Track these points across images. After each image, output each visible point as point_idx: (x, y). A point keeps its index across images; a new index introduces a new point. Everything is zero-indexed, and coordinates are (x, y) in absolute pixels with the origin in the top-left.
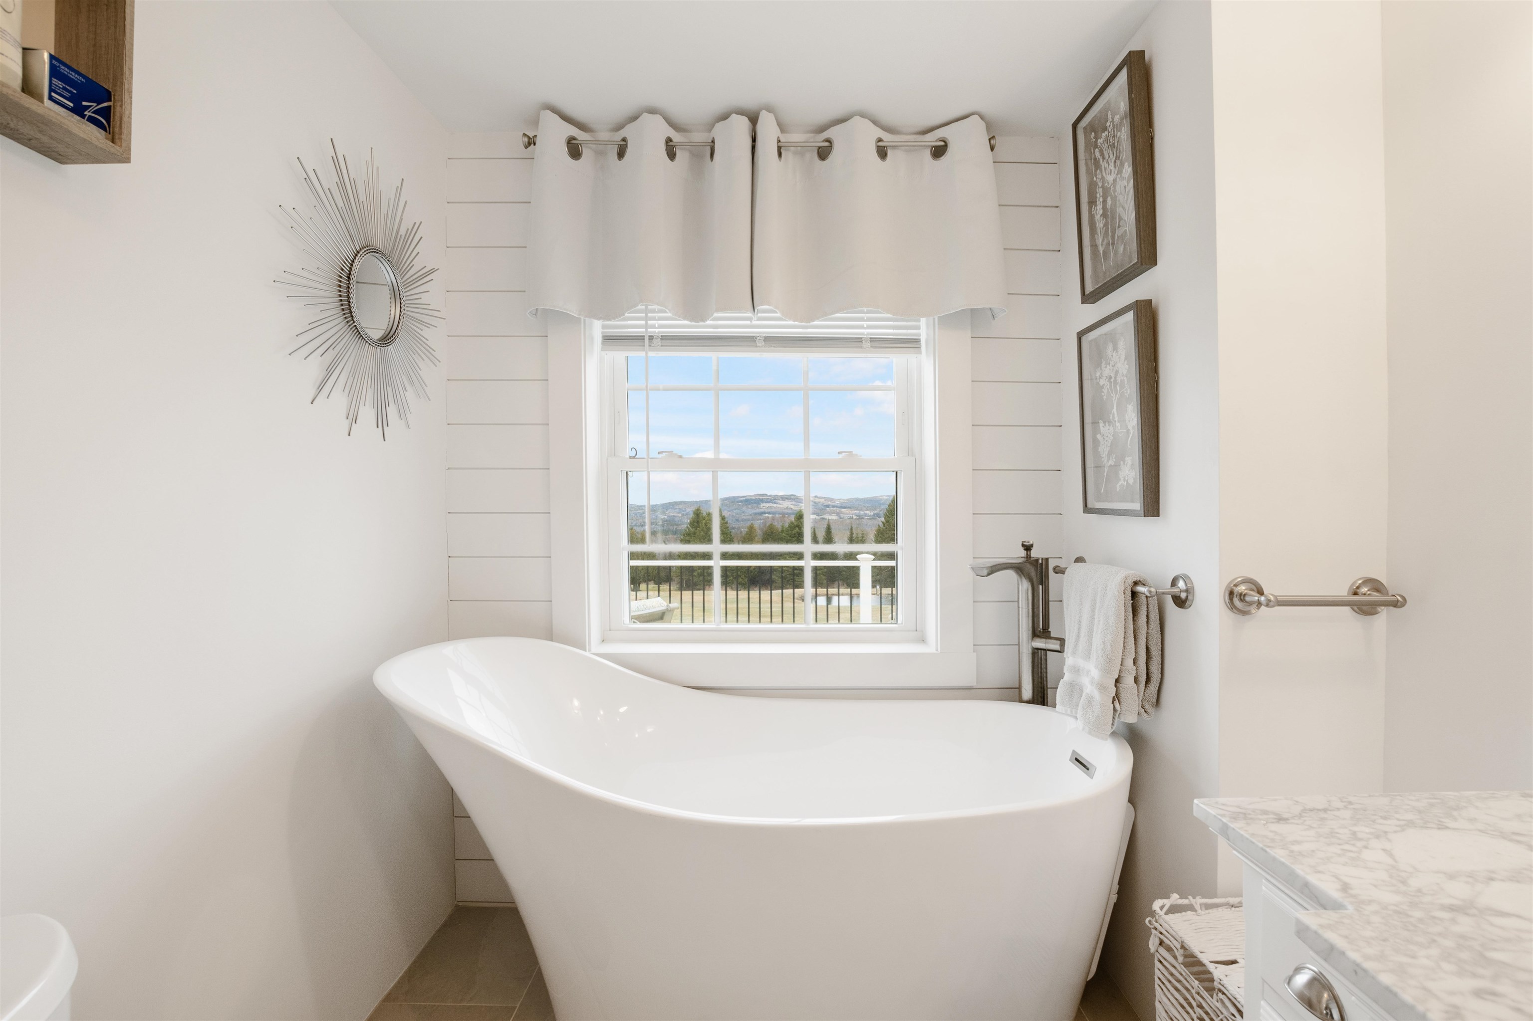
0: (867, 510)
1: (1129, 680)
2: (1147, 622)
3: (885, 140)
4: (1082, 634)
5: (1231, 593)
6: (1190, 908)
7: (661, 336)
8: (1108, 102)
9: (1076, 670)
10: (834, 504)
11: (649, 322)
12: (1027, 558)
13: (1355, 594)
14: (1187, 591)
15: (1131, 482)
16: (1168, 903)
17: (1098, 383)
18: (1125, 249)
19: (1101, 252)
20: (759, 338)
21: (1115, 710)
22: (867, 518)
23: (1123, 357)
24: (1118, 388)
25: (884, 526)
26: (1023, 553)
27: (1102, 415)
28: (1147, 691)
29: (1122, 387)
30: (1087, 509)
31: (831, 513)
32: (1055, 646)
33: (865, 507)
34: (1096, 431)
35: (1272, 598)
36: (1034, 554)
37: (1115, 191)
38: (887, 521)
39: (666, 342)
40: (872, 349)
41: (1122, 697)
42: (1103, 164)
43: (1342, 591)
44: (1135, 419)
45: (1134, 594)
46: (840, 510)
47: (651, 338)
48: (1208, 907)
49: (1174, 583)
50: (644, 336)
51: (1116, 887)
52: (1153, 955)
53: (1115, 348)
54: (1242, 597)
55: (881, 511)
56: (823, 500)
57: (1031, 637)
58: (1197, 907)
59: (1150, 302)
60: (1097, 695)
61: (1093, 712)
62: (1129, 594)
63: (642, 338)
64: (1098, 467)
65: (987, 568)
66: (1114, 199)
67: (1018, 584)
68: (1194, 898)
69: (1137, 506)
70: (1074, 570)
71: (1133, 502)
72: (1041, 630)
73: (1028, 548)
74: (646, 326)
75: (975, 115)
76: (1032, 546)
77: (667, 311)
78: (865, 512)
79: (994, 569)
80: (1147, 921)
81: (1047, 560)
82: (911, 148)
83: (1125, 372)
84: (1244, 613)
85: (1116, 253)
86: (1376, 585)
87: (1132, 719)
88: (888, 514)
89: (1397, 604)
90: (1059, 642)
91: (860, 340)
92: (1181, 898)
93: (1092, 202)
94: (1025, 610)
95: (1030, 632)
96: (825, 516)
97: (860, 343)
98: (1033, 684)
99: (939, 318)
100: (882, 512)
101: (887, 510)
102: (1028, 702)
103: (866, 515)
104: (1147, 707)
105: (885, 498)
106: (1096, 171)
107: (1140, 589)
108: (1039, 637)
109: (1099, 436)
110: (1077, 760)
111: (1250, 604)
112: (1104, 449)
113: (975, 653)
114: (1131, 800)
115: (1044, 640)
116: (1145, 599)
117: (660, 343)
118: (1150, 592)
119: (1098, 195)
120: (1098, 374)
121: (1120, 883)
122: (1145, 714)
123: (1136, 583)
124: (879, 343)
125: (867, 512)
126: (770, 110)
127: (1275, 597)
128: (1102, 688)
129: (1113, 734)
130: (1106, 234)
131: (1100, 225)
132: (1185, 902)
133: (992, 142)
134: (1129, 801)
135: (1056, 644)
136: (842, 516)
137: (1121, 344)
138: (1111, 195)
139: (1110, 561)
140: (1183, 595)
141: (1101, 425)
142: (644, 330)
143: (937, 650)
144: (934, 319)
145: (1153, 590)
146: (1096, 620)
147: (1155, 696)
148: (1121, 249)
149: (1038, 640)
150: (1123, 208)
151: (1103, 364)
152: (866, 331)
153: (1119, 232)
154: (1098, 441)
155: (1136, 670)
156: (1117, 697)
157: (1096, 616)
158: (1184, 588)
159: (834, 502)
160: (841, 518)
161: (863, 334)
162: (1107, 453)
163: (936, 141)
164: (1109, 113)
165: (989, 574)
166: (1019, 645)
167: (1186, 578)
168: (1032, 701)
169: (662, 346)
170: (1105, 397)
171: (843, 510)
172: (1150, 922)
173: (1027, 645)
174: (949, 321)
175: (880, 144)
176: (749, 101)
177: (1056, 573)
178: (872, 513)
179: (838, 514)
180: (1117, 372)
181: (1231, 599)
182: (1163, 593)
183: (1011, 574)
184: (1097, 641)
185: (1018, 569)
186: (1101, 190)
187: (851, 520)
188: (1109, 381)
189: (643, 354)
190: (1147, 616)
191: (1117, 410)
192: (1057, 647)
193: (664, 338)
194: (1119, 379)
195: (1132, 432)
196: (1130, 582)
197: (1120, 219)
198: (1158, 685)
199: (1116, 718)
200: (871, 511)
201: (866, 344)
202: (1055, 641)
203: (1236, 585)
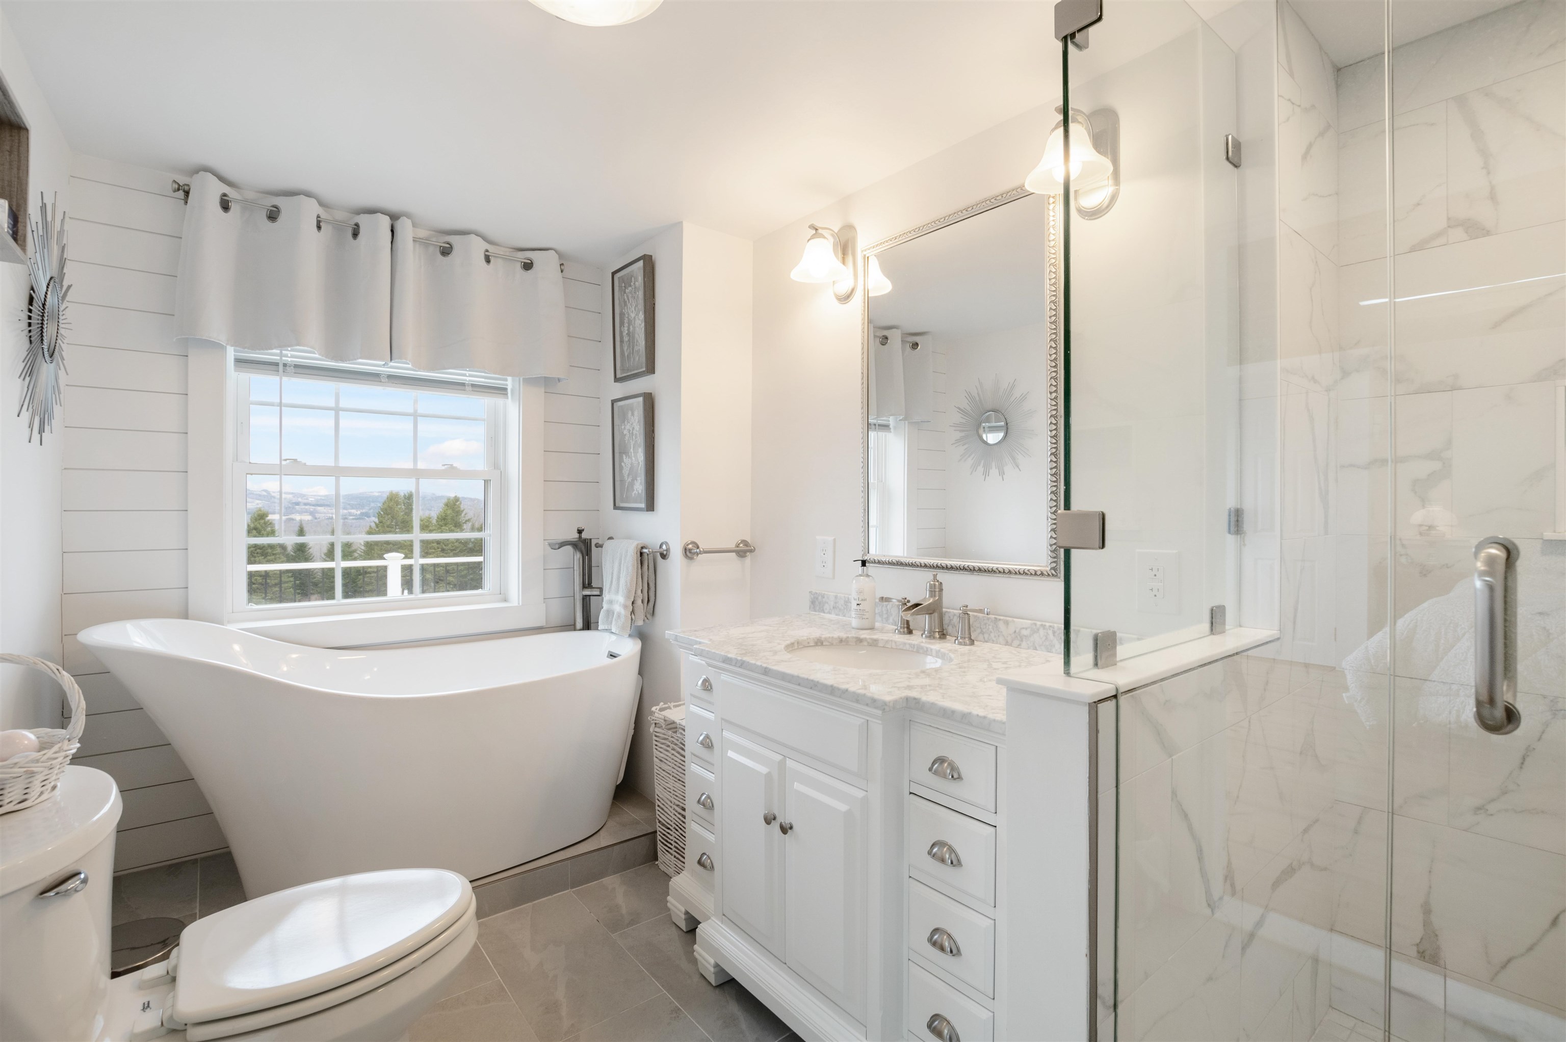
0: (353, 508)
1: (639, 602)
2: (648, 569)
3: (490, 251)
4: (614, 580)
5: (686, 549)
6: (669, 708)
7: (295, 365)
8: (632, 271)
9: (611, 602)
10: (306, 501)
11: (283, 352)
12: (579, 538)
13: (738, 547)
14: (667, 550)
15: (640, 492)
16: (658, 707)
17: (623, 432)
18: (639, 359)
19: (626, 355)
20: (383, 375)
21: (632, 619)
22: (352, 517)
23: (637, 421)
24: (634, 438)
25: (377, 527)
26: (577, 535)
27: (625, 452)
28: (648, 607)
29: (636, 438)
30: (615, 507)
31: (300, 513)
32: (597, 592)
33: (349, 504)
34: (621, 460)
35: (702, 550)
36: (584, 535)
37: (634, 323)
38: (381, 522)
39: (300, 370)
40: (472, 392)
41: (636, 611)
42: (629, 305)
43: (732, 546)
44: (643, 457)
45: (641, 554)
46: (315, 509)
47: (285, 365)
48: (675, 706)
49: (661, 546)
50: (278, 363)
51: (633, 725)
52: (652, 733)
53: (633, 414)
54: (690, 550)
55: (370, 509)
56: (291, 496)
57: (581, 588)
58: (672, 707)
59: (651, 394)
60: (623, 612)
61: (621, 621)
62: (639, 554)
63: (277, 364)
64: (622, 481)
65: (559, 544)
66: (634, 328)
67: (574, 555)
68: (670, 703)
69: (643, 505)
70: (608, 545)
71: (641, 503)
72: (587, 583)
73: (580, 532)
74: (281, 355)
75: (553, 251)
76: (583, 530)
77: (316, 352)
78: (350, 511)
79: (562, 544)
80: (649, 718)
81: (591, 539)
82: (506, 259)
83: (638, 429)
84: (691, 559)
85: (634, 359)
86: (745, 543)
87: (640, 623)
88: (382, 513)
89: (751, 551)
90: (599, 590)
91: (463, 384)
92: (664, 704)
93: (622, 324)
94: (578, 572)
95: (581, 585)
96: (293, 516)
97: (464, 387)
98: (583, 619)
99: (524, 379)
100: (372, 511)
101: (382, 510)
102: (580, 630)
103: (350, 514)
104: (648, 616)
105: (377, 494)
106: (624, 307)
107: (645, 550)
108: (586, 588)
109: (623, 464)
110: (611, 655)
111: (694, 553)
112: (626, 472)
113: (545, 604)
114: (641, 673)
115: (590, 590)
116: (647, 556)
117: (293, 371)
118: (649, 551)
119: (625, 321)
120: (623, 427)
121: (636, 723)
122: (647, 620)
123: (642, 548)
124: (478, 388)
125: (353, 511)
126: (408, 215)
127: (703, 549)
128: (625, 607)
129: (630, 636)
130: (629, 346)
131: (626, 339)
132: (667, 706)
133: (562, 267)
134: (639, 674)
135: (597, 591)
136: (317, 515)
137: (636, 413)
138: (632, 325)
139: (629, 537)
140: (665, 553)
141: (624, 457)
142: (279, 358)
143: (519, 604)
144: (520, 380)
145: (650, 550)
146: (622, 570)
147: (652, 610)
148: (637, 358)
149: (586, 590)
150: (639, 335)
151: (626, 422)
152: (468, 379)
153: (636, 348)
154: (622, 467)
155: (643, 596)
156: (633, 612)
157: (622, 569)
158: (666, 549)
159: (307, 499)
160: (316, 518)
161: (466, 380)
162: (627, 474)
163: (525, 259)
164: (633, 278)
165: (559, 548)
166: (574, 596)
167: (666, 543)
168: (583, 629)
169: (295, 373)
170: (626, 442)
171: (319, 508)
172: (650, 718)
173: (579, 594)
174: (530, 381)
175: (487, 253)
176: (393, 205)
177: (597, 547)
178: (359, 512)
179: (312, 513)
180: (633, 428)
181: (686, 552)
182: (656, 552)
183: (569, 549)
184: (622, 581)
185: (574, 545)
186: (627, 319)
187: (330, 520)
188: (629, 432)
189: (278, 378)
190: (648, 566)
191: (633, 450)
192: (597, 593)
193: (296, 366)
194: (635, 432)
195: (641, 463)
196: (639, 547)
197: (637, 341)
198: (653, 603)
199: (633, 624)
200: (357, 509)
201: (469, 388)
202: (597, 589)
203: (687, 545)
